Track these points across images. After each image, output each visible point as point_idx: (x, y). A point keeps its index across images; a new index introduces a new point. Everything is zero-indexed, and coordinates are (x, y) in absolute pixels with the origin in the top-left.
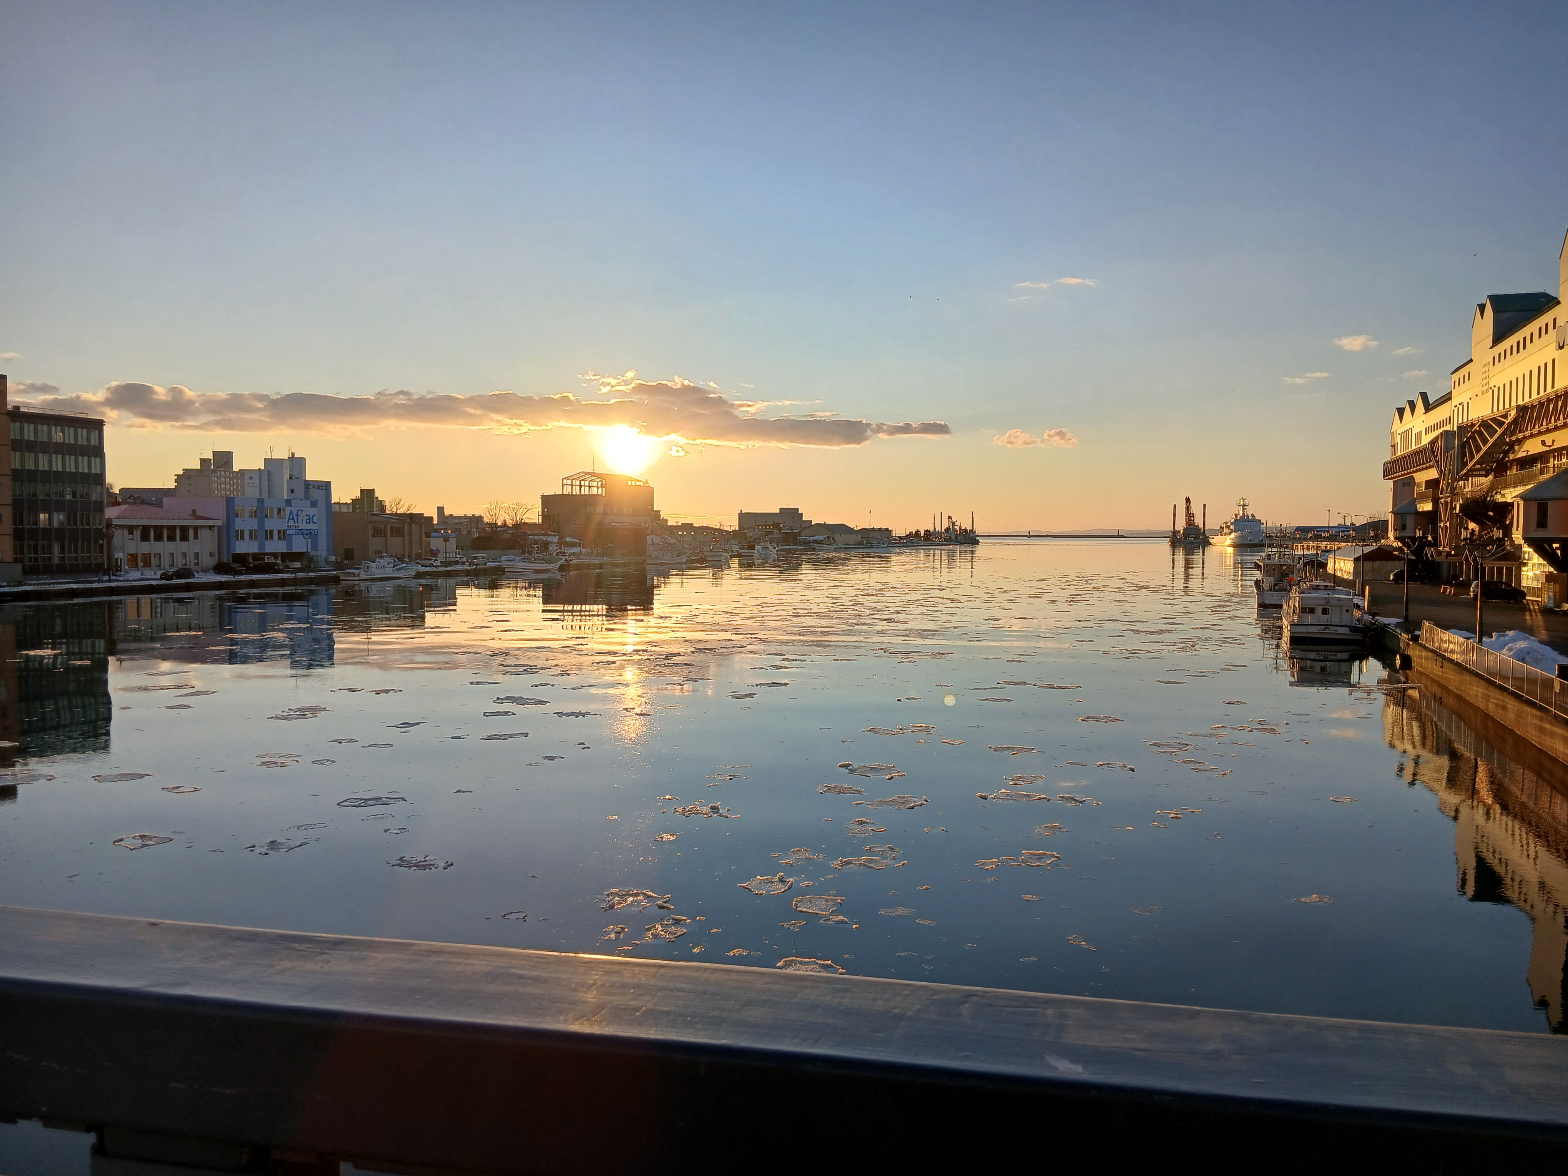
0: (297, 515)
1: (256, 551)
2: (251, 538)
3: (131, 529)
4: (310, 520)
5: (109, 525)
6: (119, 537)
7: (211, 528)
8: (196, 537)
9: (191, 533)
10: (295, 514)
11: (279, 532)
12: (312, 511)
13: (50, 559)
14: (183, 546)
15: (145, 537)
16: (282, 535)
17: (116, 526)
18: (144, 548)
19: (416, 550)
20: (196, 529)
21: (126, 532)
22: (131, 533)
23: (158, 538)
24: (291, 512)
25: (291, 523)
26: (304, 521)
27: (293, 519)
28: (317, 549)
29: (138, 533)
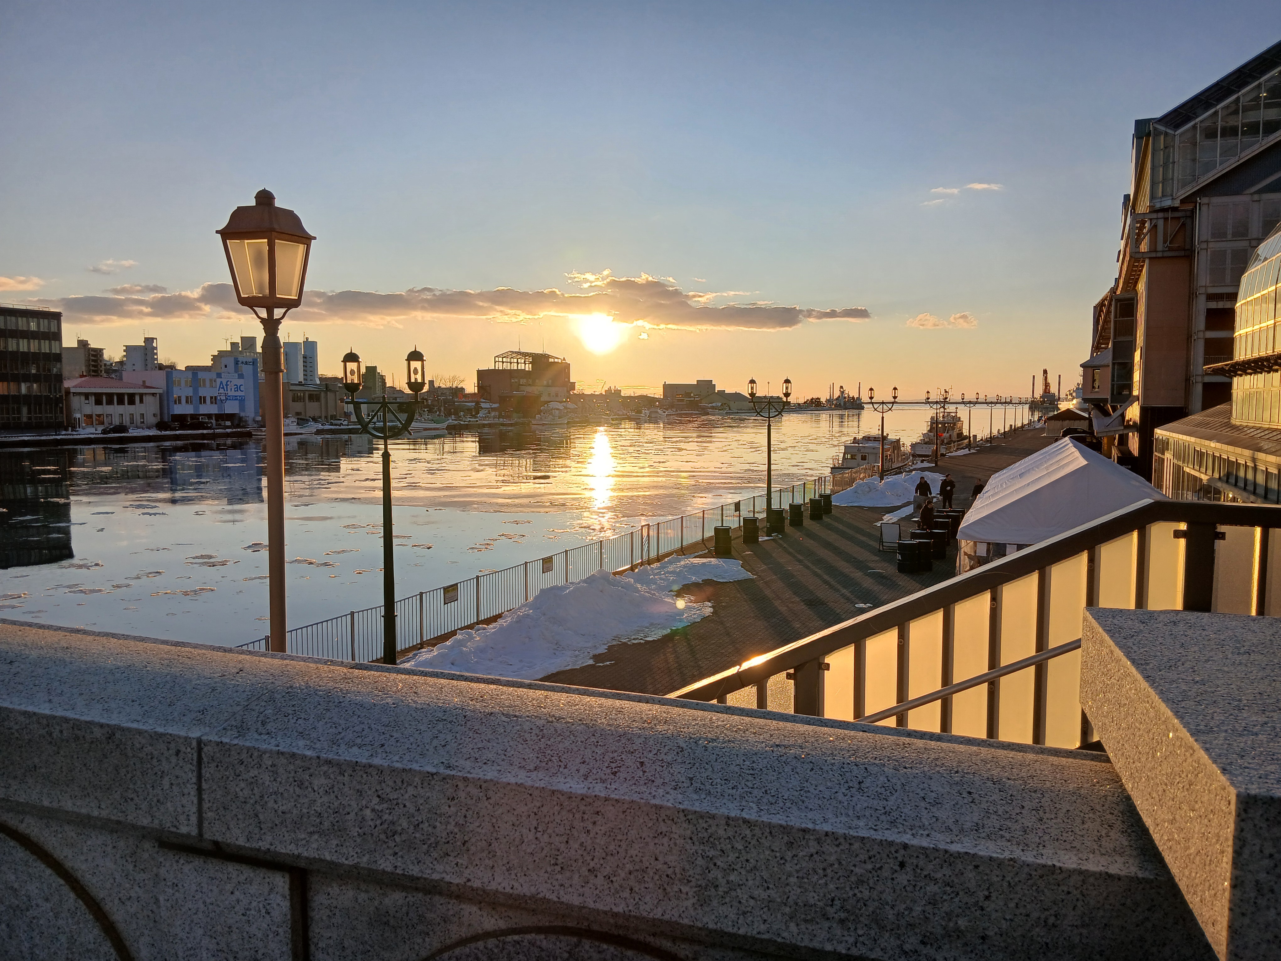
0: (227, 385)
1: (193, 413)
2: (187, 402)
3: (87, 396)
4: (238, 388)
5: (68, 392)
6: (76, 402)
7: (153, 394)
8: (141, 401)
9: (137, 398)
10: (224, 384)
11: (211, 398)
12: (240, 382)
13: (19, 418)
14: (131, 409)
15: (98, 402)
16: (214, 400)
17: (74, 393)
18: (99, 410)
19: (331, 412)
20: (141, 395)
21: (83, 398)
22: (87, 398)
23: (110, 402)
24: (221, 383)
25: (222, 391)
26: (233, 390)
27: (223, 388)
28: (244, 411)
29: (92, 399)
